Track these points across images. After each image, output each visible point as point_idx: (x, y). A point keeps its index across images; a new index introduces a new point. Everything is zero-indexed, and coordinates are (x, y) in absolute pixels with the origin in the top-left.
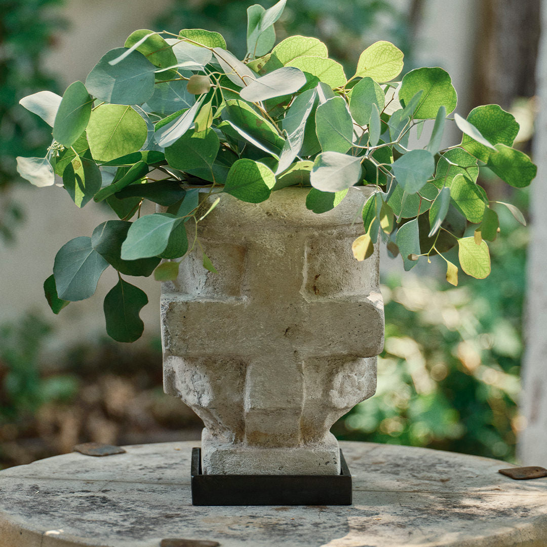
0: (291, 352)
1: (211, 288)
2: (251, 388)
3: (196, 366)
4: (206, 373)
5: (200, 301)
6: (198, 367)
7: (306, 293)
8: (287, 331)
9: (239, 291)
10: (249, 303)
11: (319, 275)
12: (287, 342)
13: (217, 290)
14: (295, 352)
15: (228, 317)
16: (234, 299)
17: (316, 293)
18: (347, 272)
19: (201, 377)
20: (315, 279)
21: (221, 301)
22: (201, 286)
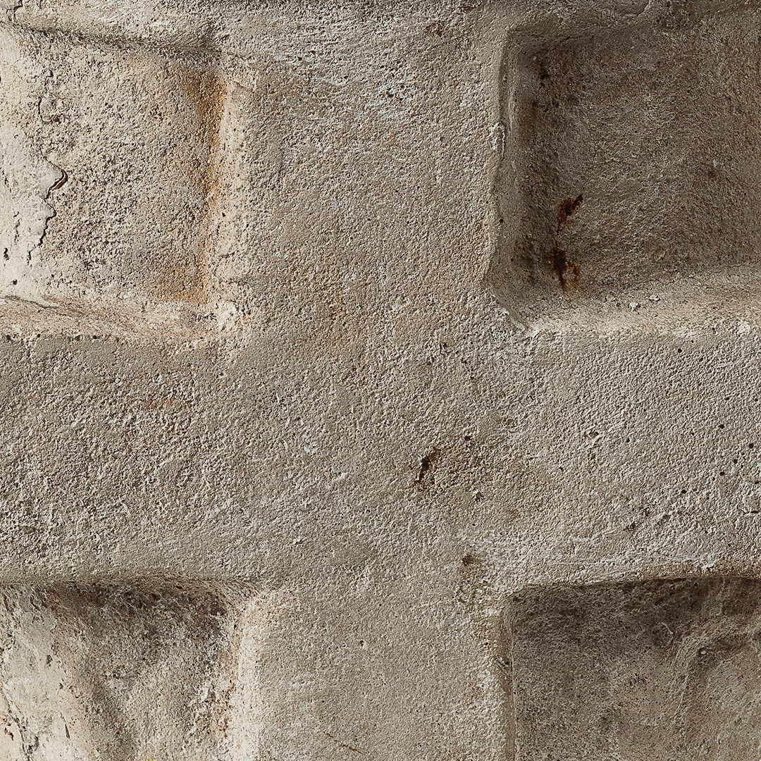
0: (448, 561)
1: (68, 262)
2: (261, 726)
3: (11, 611)
4: (55, 647)
5: (17, 329)
6: (18, 612)
7: (518, 283)
8: (426, 464)
9: (197, 280)
10: (246, 337)
11: (580, 198)
12: (429, 516)
13: (98, 269)
14: (467, 560)
15: (150, 404)
16: (175, 316)
17: (563, 282)
18: (712, 174)
19: (32, 659)
20: (562, 219)
21: (116, 331)
22: (23, 247)
